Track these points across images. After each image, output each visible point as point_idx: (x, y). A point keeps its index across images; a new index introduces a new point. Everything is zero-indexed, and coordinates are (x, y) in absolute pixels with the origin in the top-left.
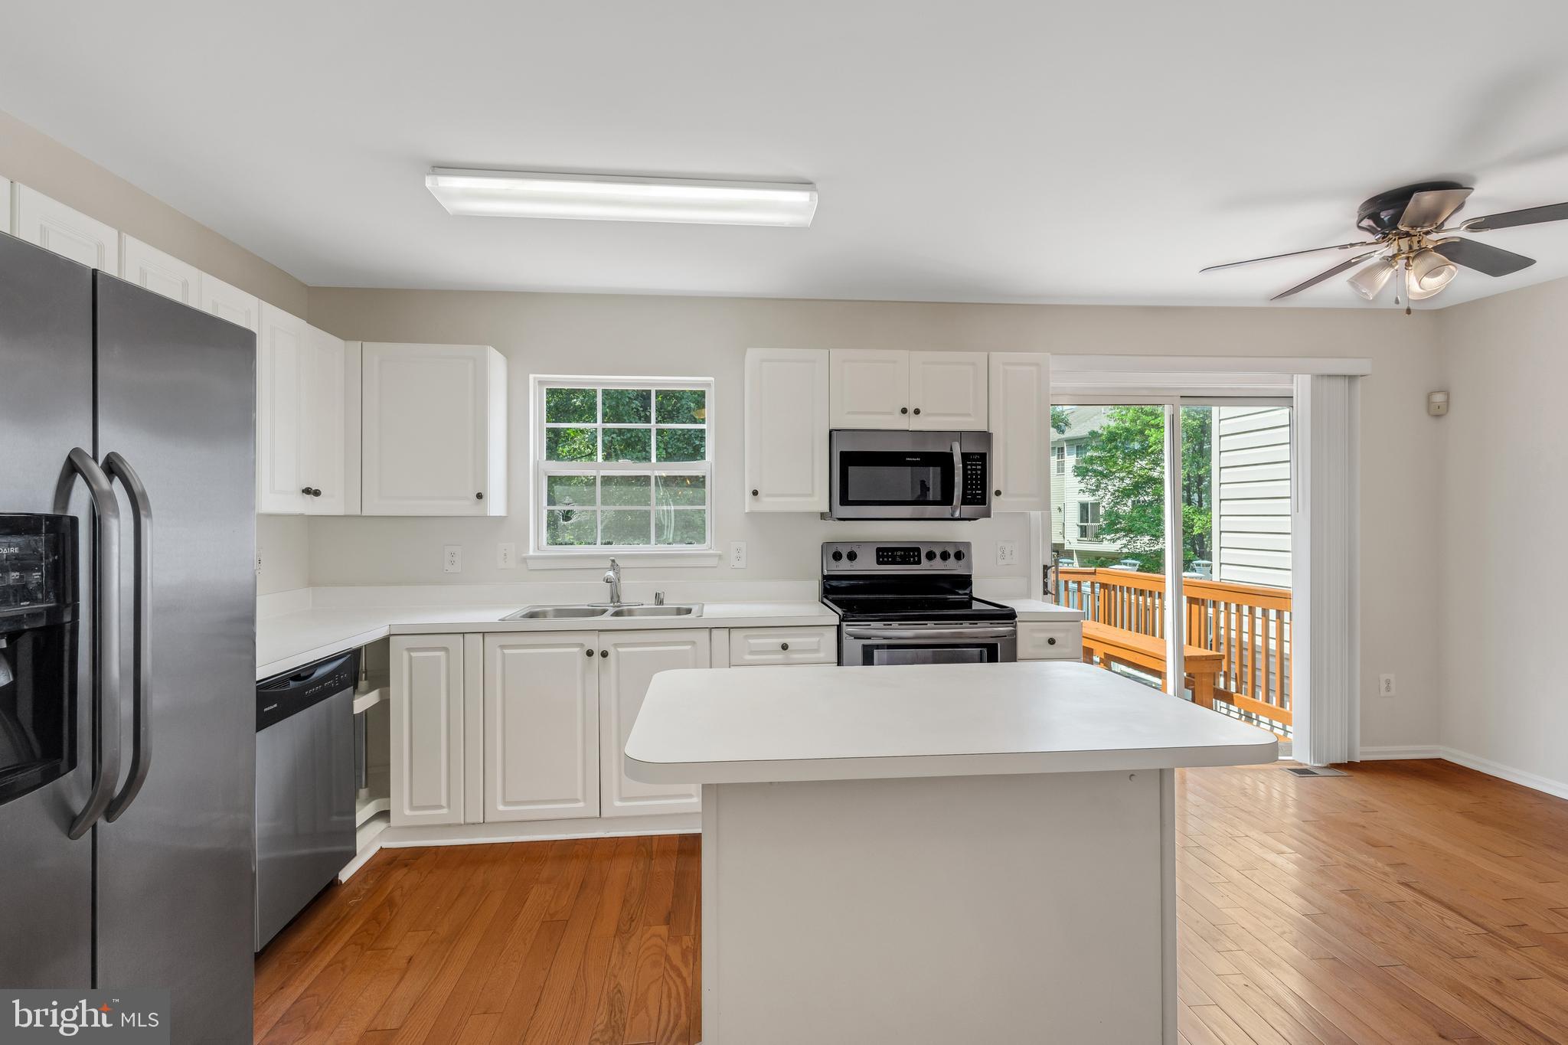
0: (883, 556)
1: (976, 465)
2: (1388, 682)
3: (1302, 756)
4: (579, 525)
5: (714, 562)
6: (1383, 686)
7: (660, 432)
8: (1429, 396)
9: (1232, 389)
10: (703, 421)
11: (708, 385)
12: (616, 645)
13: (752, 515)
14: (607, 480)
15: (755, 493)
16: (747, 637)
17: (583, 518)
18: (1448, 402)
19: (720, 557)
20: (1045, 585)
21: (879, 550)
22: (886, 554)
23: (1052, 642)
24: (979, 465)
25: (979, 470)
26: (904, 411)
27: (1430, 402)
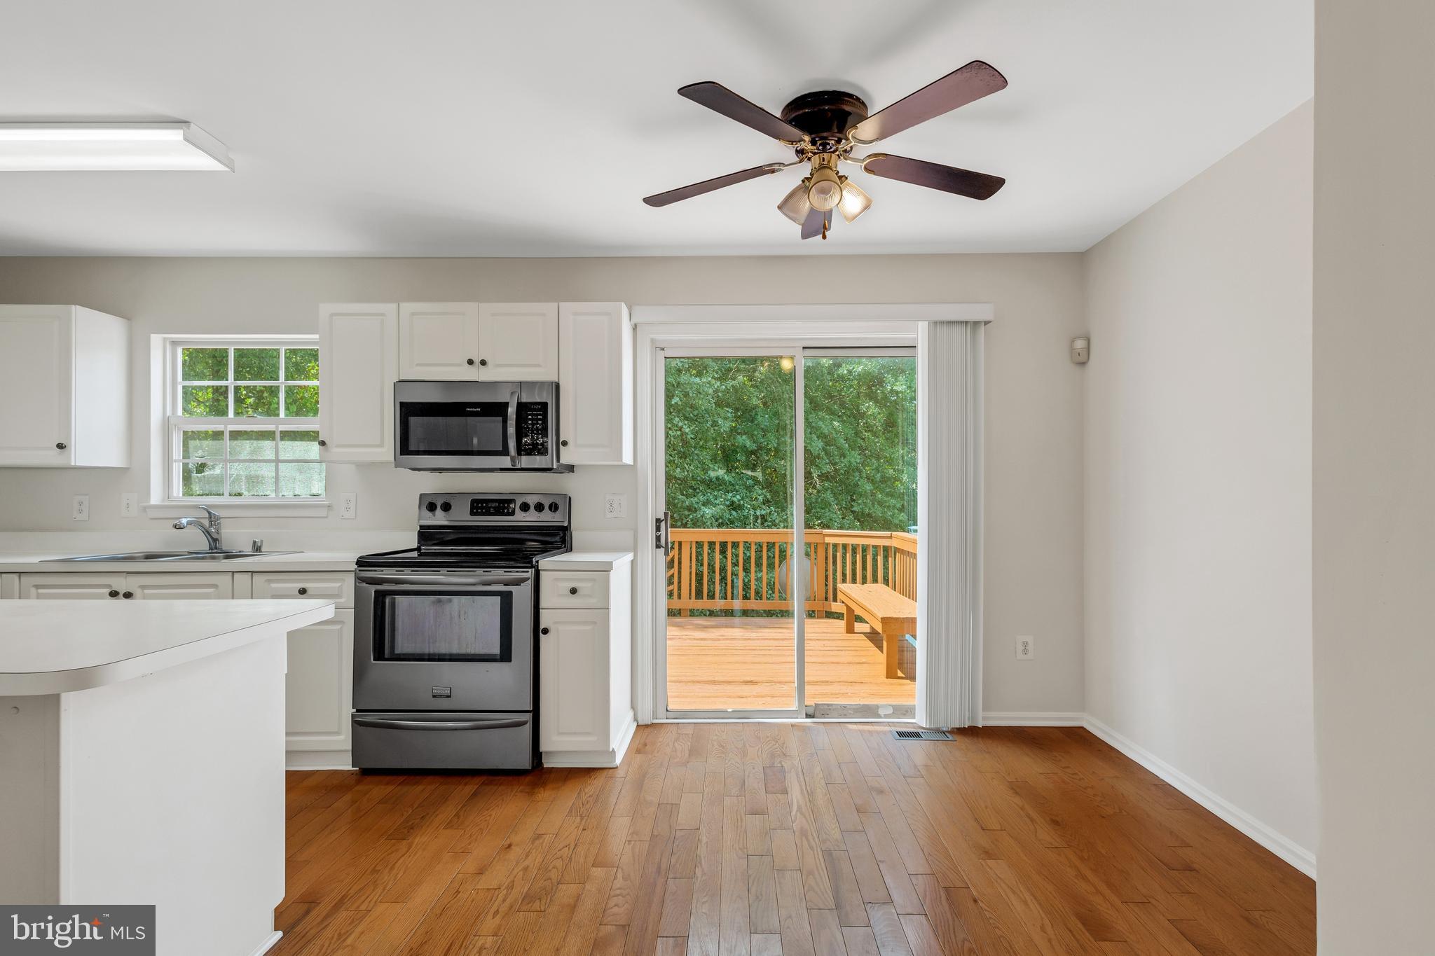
0: (477, 508)
1: (537, 415)
2: (1025, 644)
3: (920, 720)
4: (211, 477)
5: (324, 512)
6: (1020, 648)
8: (1069, 343)
9: (858, 339)
12: (143, 587)
14: (235, 435)
16: (270, 581)
18: (1089, 348)
20: (658, 538)
21: (473, 501)
22: (480, 505)
23: (573, 591)
24: (540, 415)
25: (540, 419)
26: (470, 362)
27: (1072, 349)
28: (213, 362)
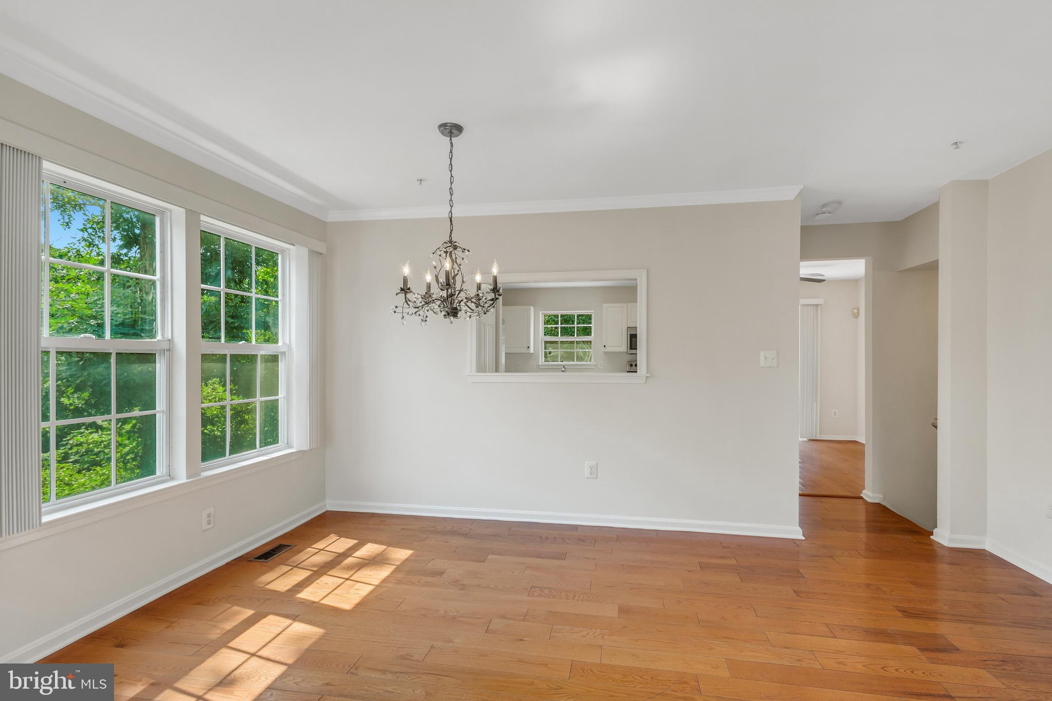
2: (835, 413)
4: (553, 356)
5: (593, 367)
6: (833, 414)
7: (574, 328)
8: (853, 311)
10: (590, 323)
11: (592, 313)
13: (604, 352)
14: (562, 342)
15: (605, 346)
17: (555, 353)
18: (858, 313)
19: (595, 365)
27: (853, 313)
28: (551, 319)
